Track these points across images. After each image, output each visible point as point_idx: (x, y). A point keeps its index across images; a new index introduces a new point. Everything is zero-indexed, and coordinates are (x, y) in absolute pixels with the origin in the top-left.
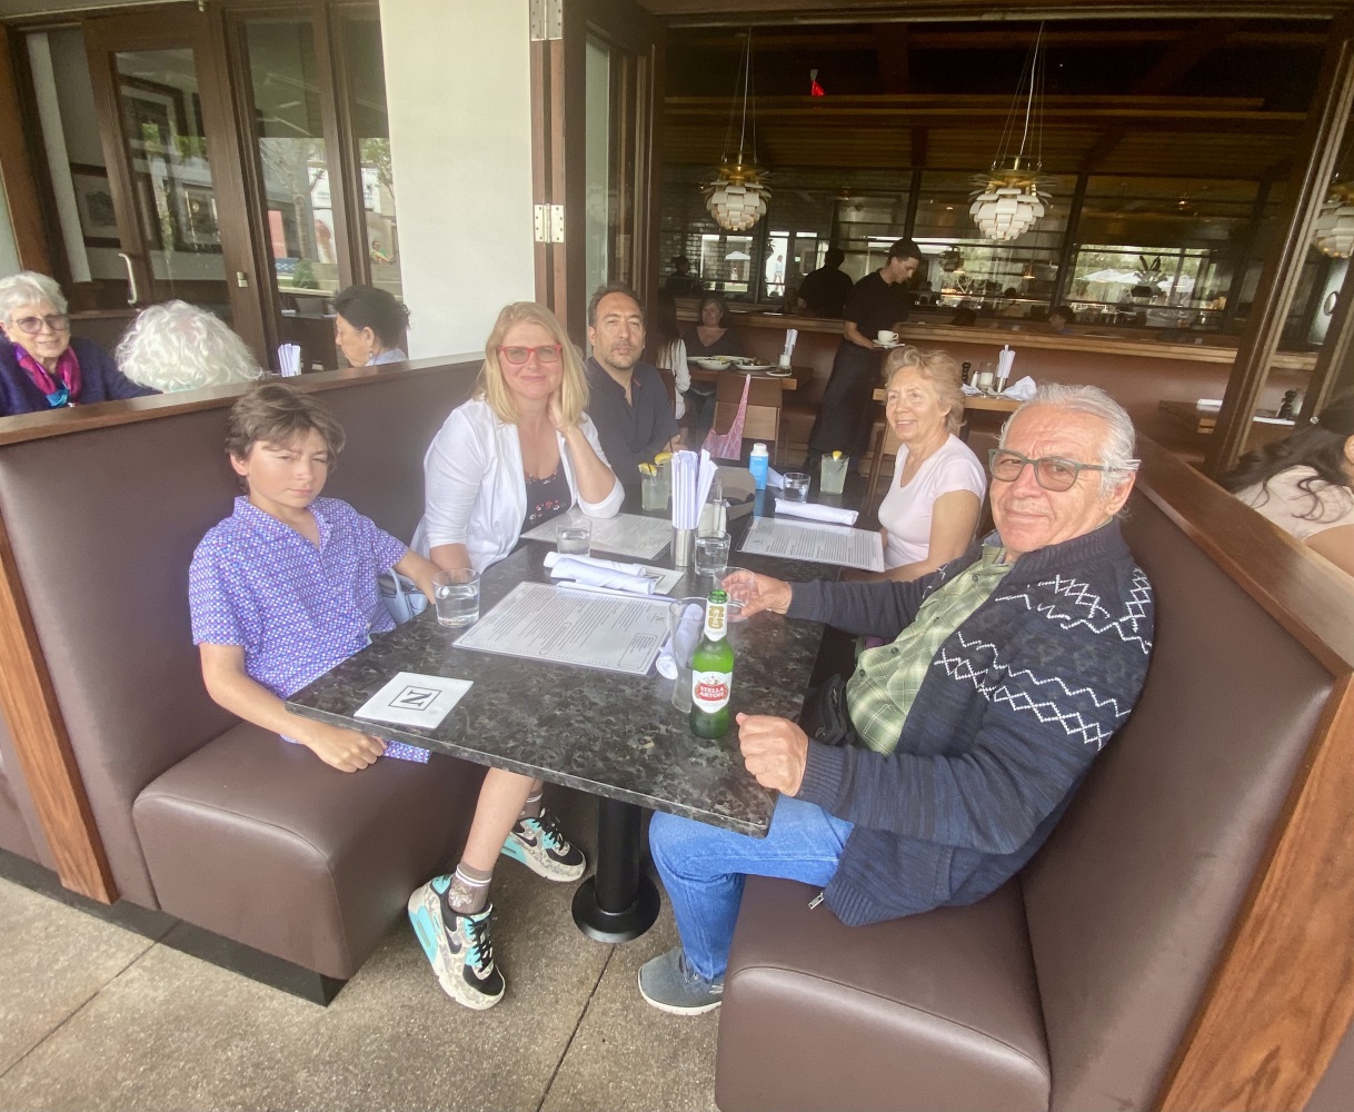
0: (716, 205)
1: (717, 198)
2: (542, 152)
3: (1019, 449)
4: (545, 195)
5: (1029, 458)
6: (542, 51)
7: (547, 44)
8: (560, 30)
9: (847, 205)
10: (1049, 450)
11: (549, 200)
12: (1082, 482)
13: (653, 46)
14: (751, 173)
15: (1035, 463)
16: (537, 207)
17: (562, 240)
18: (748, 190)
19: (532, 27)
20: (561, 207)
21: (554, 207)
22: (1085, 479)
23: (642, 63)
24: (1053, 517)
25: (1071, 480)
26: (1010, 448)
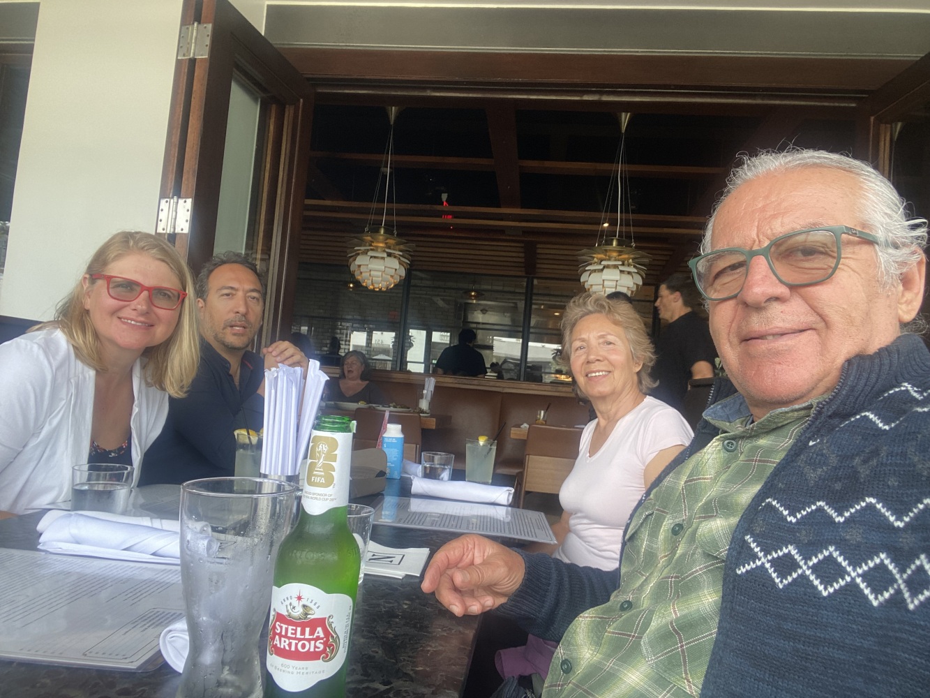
0: (359, 266)
1: (360, 260)
2: (175, 152)
3: (737, 241)
4: (172, 187)
5: (756, 248)
6: (187, 69)
7: (193, 62)
8: (207, 50)
9: (475, 307)
10: (780, 227)
11: (178, 193)
12: (851, 263)
13: (301, 100)
14: (391, 242)
15: (765, 252)
16: (163, 201)
17: (186, 231)
18: (389, 255)
19: (179, 47)
20: (189, 201)
21: (181, 201)
22: (853, 258)
23: (289, 112)
24: (821, 325)
25: (832, 262)
26: (722, 246)
